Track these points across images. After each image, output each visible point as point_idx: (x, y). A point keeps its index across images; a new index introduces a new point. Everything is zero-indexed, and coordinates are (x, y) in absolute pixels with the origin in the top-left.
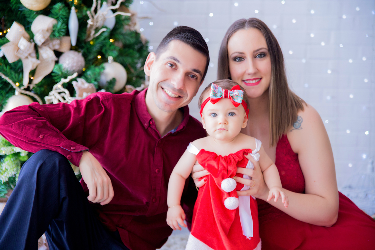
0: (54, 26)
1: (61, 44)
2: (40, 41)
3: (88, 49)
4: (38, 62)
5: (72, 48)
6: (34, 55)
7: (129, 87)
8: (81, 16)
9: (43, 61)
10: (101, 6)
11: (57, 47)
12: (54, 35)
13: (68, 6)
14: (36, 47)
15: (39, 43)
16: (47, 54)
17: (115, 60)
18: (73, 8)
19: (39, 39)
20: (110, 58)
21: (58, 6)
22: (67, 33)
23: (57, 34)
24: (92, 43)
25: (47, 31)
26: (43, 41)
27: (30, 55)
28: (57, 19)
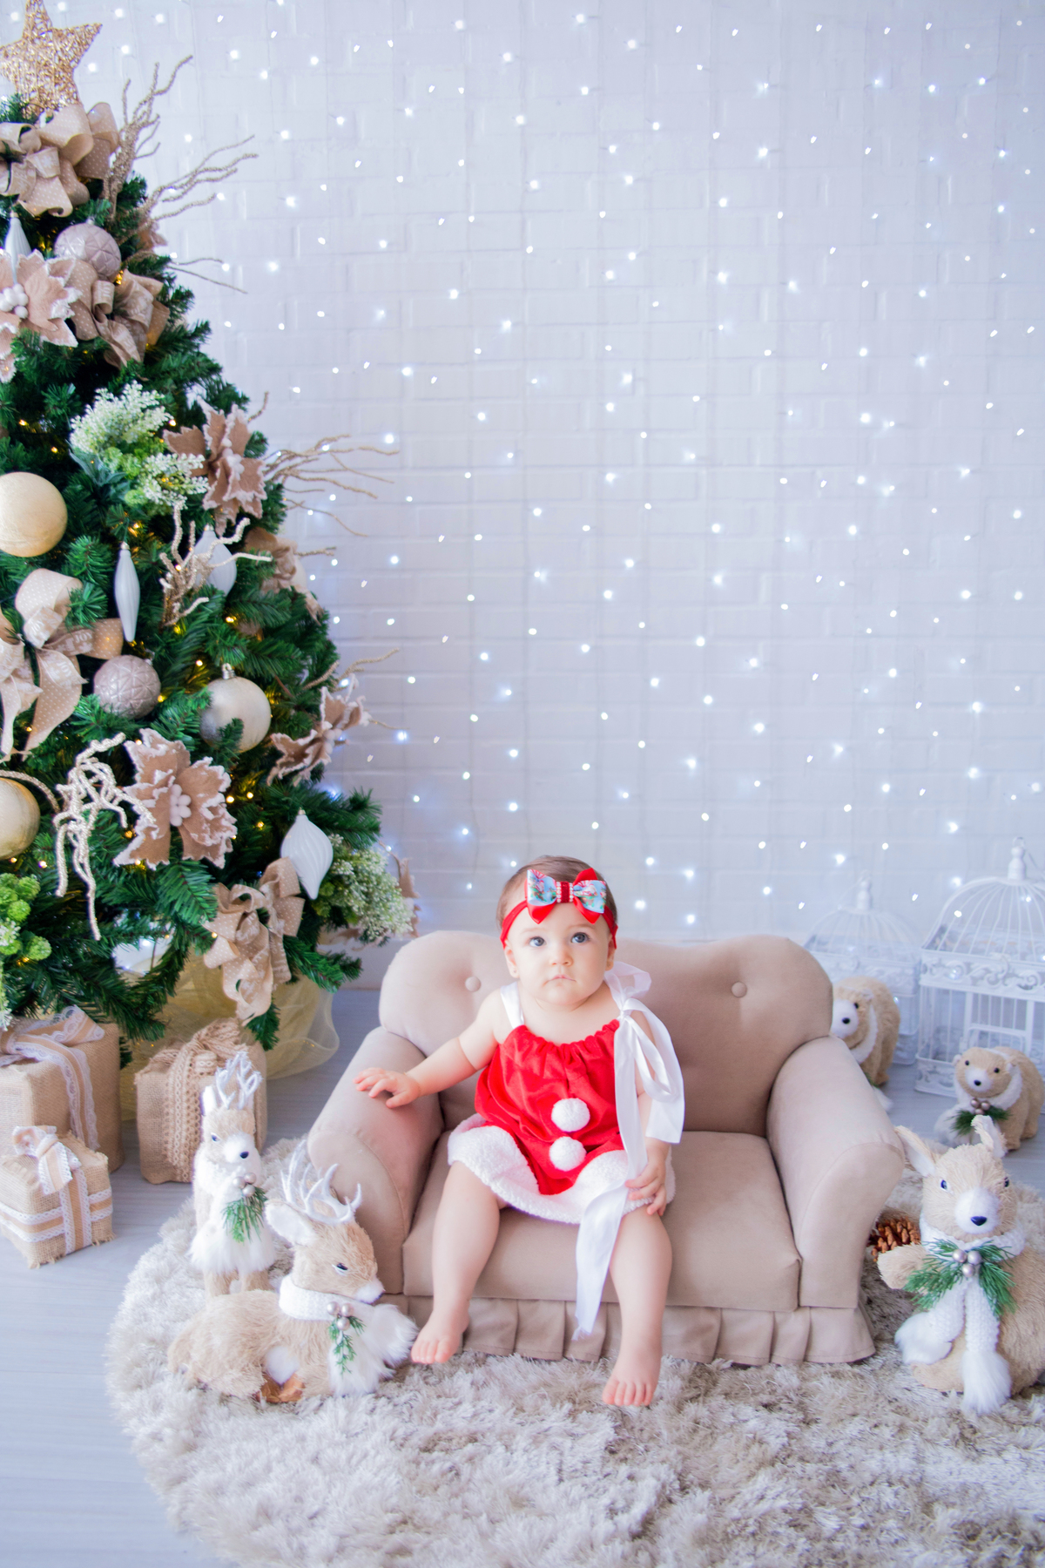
0: (74, 597)
1: (95, 640)
2: (38, 638)
3: (168, 647)
4: (39, 690)
5: (126, 649)
6: (27, 672)
7: (277, 737)
8: (144, 566)
9: (51, 687)
10: (198, 537)
11: (86, 649)
12: (75, 620)
13: (111, 542)
14: (30, 652)
15: (38, 643)
16: (61, 669)
17: (239, 673)
18: (125, 546)
19: (36, 632)
20: (227, 669)
21: (82, 543)
22: (112, 611)
23: (81, 617)
24: (178, 630)
25: (57, 609)
26: (45, 637)
27: (15, 673)
28: (82, 577)
